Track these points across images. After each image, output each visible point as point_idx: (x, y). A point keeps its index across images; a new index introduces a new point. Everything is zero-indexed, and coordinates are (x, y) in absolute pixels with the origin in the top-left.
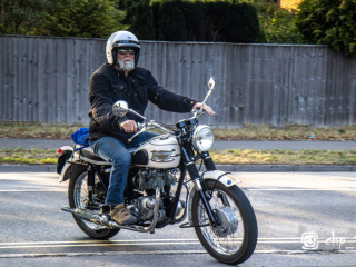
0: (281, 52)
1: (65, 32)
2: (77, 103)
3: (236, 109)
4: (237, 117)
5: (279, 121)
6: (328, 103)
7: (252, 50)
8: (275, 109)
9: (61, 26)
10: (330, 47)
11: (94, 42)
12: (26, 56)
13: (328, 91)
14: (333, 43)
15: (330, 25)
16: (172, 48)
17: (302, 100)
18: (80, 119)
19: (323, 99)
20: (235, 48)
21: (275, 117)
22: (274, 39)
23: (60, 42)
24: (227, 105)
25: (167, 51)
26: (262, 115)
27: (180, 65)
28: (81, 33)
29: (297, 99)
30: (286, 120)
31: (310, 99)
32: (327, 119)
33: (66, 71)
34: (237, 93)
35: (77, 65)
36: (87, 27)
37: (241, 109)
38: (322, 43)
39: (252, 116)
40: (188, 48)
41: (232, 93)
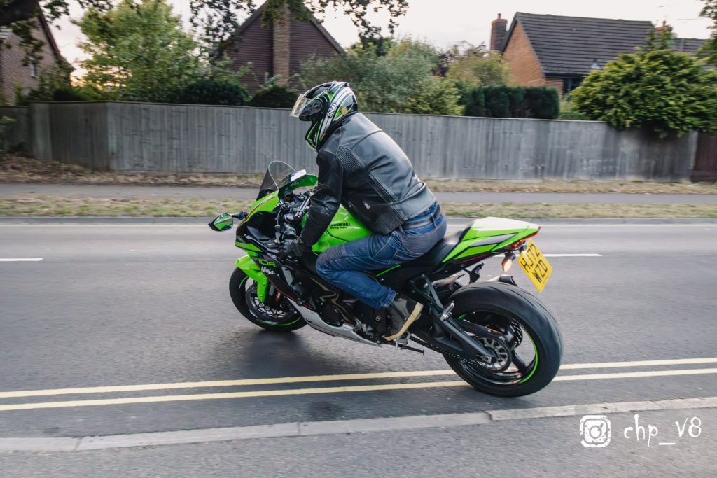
0: (574, 126)
1: (421, 110)
2: (428, 163)
3: (539, 168)
4: (539, 174)
5: (568, 177)
6: (603, 164)
7: (554, 125)
8: (566, 168)
9: (419, 106)
10: (609, 124)
11: (442, 118)
12: (394, 128)
13: (604, 155)
14: (612, 120)
15: (611, 107)
16: (497, 123)
17: (585, 162)
18: (429, 175)
19: (600, 161)
20: (541, 123)
21: (565, 174)
22: (566, 116)
23: (418, 118)
24: (532, 165)
25: (494, 125)
26: (557, 172)
27: (502, 134)
28: (432, 112)
29: (581, 161)
30: (573, 176)
31: (591, 161)
32: (601, 175)
33: (421, 139)
34: (540, 157)
35: (429, 134)
36: (437, 107)
37: (543, 168)
38: (604, 120)
39: (549, 173)
40: (508, 123)
41: (537, 156)
